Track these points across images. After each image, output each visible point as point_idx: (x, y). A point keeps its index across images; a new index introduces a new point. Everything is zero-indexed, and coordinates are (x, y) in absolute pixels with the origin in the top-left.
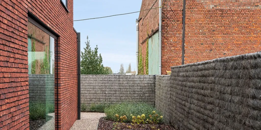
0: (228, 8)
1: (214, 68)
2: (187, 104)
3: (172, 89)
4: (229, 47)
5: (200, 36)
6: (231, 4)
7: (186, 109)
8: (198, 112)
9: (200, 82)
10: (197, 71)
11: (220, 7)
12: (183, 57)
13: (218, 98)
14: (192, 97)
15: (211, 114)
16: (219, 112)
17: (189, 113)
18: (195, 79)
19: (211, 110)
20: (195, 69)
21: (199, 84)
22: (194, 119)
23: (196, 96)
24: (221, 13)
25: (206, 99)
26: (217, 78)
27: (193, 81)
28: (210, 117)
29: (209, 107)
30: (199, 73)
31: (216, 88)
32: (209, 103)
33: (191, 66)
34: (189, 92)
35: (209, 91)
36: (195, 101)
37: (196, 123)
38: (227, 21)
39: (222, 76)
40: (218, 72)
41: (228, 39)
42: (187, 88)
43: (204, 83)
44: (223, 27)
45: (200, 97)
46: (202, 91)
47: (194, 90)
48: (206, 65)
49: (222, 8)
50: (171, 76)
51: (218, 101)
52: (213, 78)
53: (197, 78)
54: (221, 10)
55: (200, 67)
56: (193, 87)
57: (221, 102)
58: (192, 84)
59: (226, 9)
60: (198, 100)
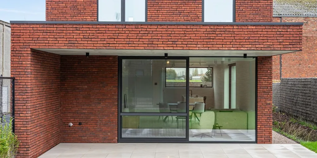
0: (311, 35)
1: (310, 82)
2: (295, 98)
3: (281, 91)
4: (312, 62)
5: (292, 54)
6: (313, 33)
7: (295, 101)
8: (302, 101)
9: (303, 87)
10: (301, 82)
11: (305, 35)
12: (281, 69)
13: (313, 94)
14: (298, 95)
15: (309, 101)
16: (313, 100)
17: (296, 103)
18: (300, 86)
19: (309, 99)
20: (300, 81)
21: (303, 88)
22: (300, 105)
23: (301, 94)
24: (306, 38)
25: (307, 95)
26: (312, 86)
27: (299, 87)
28: (309, 102)
29: (308, 98)
30: (303, 83)
31: (312, 90)
32: (308, 97)
33: (297, 79)
34: (296, 92)
35: (308, 91)
36: (301, 97)
37: (301, 106)
38: (311, 44)
39: (314, 85)
40: (312, 83)
41: (311, 57)
42: (295, 90)
43: (305, 88)
44: (308, 49)
45: (303, 94)
46: (305, 92)
47: (299, 91)
48: (306, 80)
49: (307, 35)
50: (281, 83)
51: (313, 95)
52: (310, 86)
53: (301, 86)
54: (306, 37)
55: (302, 80)
56: (298, 90)
57: (314, 95)
58: (298, 88)
59: (310, 36)
60: (302, 96)
